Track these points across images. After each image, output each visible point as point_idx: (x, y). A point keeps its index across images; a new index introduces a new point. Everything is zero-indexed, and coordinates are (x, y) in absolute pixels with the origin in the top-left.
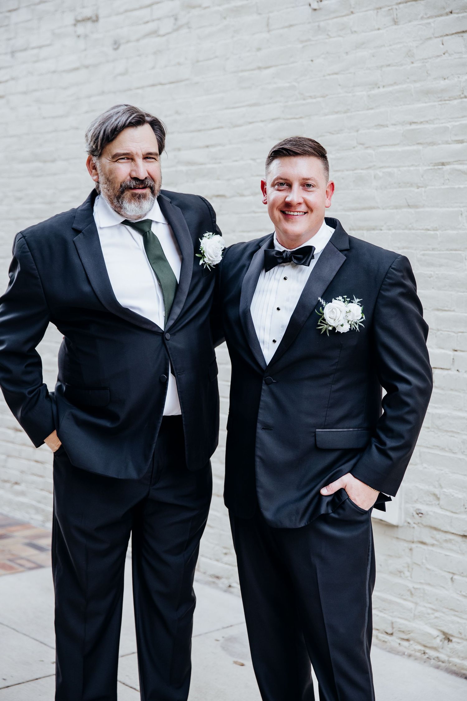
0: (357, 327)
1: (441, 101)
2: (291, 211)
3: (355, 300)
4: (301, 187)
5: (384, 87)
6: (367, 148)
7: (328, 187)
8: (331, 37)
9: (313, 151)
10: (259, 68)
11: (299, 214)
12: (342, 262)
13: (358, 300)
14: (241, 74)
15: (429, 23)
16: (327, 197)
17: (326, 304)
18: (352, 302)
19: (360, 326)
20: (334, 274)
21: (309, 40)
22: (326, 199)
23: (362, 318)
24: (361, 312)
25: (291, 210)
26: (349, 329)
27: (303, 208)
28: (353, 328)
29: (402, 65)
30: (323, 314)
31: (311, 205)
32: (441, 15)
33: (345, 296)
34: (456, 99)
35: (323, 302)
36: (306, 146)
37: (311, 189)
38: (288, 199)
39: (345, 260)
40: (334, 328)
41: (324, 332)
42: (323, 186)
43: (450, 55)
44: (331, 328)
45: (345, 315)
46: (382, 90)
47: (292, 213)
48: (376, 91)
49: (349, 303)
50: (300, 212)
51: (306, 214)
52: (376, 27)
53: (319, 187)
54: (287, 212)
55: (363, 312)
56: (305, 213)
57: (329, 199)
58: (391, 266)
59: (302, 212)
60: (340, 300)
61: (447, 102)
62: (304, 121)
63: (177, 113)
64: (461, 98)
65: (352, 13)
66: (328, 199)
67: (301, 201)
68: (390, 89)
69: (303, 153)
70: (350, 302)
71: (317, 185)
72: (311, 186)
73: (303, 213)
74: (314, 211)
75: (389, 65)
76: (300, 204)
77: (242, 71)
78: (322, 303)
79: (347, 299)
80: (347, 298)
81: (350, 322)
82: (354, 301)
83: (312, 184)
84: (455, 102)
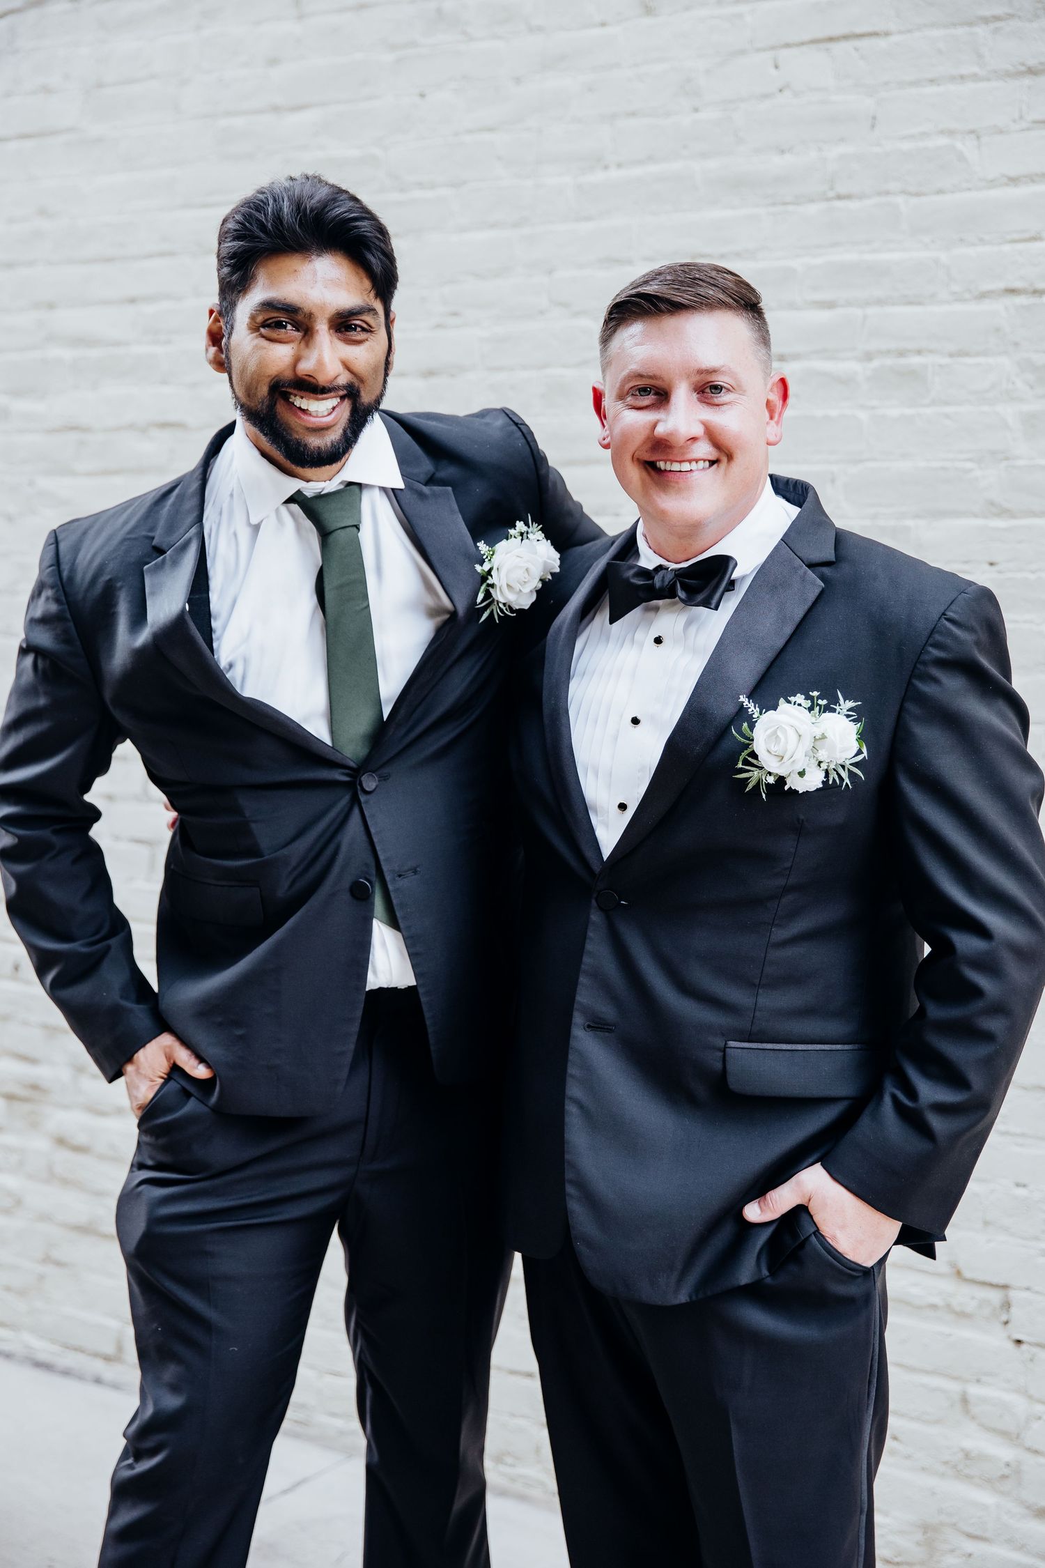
0: (844, 775)
1: (774, 204)
2: (672, 461)
3: (840, 705)
4: (695, 395)
5: (619, 166)
7: (771, 390)
8: (472, 39)
9: (722, 296)
11: (694, 466)
12: (812, 595)
13: (850, 704)
16: (771, 418)
17: (761, 713)
18: (834, 711)
19: (852, 775)
20: (788, 630)
21: (415, 44)
22: (768, 423)
23: (859, 752)
24: (855, 737)
25: (670, 457)
26: (823, 782)
27: (704, 449)
28: (834, 780)
29: (667, 114)
30: (753, 740)
31: (727, 441)
33: (815, 694)
34: (812, 201)
35: (752, 708)
36: (701, 283)
37: (724, 397)
38: (660, 430)
39: (817, 591)
40: (781, 780)
41: (754, 787)
42: (758, 388)
43: (796, 94)
44: (771, 780)
45: (812, 745)
46: (614, 174)
47: (676, 467)
48: (598, 176)
49: (824, 712)
50: (697, 461)
51: (715, 466)
52: (597, 19)
53: (745, 391)
54: (661, 465)
55: (862, 737)
56: (712, 463)
57: (777, 423)
58: (944, 614)
59: (705, 460)
60: (800, 705)
61: (790, 208)
64: (828, 200)
66: (773, 423)
67: (698, 430)
68: (637, 171)
69: (695, 302)
70: (827, 709)
71: (740, 386)
72: (724, 390)
73: (707, 463)
74: (735, 456)
75: (633, 114)
76: (694, 439)
77: (229, 113)
78: (750, 710)
79: (820, 702)
80: (818, 698)
81: (824, 766)
82: (837, 708)
83: (725, 385)
84: (813, 209)
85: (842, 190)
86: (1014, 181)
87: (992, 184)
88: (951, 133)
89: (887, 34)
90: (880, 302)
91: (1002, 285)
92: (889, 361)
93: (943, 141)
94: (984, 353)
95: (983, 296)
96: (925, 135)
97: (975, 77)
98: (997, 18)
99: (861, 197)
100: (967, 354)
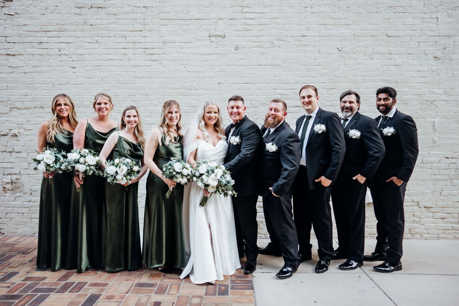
5: (368, 77)
6: (362, 94)
8: (346, 60)
10: (316, 65)
14: (307, 66)
15: (384, 61)
21: (338, 59)
29: (375, 71)
32: (387, 59)
43: (391, 71)
46: (367, 78)
48: (365, 78)
52: (364, 59)
62: (336, 84)
63: (274, 76)
65: (355, 54)
75: (370, 71)
77: (308, 65)
84: (393, 84)
85: (397, 82)
86: (417, 83)
87: (415, 83)
88: (410, 77)
89: (402, 65)
90: (403, 95)
91: (416, 94)
92: (403, 101)
93: (409, 78)
94: (415, 101)
95: (414, 95)
96: (407, 77)
97: (413, 71)
98: (415, 65)
99: (400, 83)
100: (413, 101)
